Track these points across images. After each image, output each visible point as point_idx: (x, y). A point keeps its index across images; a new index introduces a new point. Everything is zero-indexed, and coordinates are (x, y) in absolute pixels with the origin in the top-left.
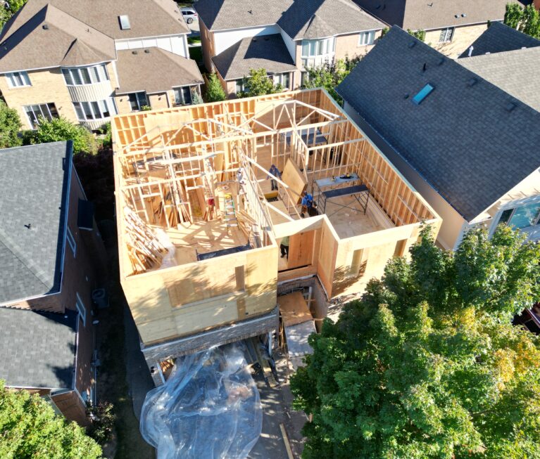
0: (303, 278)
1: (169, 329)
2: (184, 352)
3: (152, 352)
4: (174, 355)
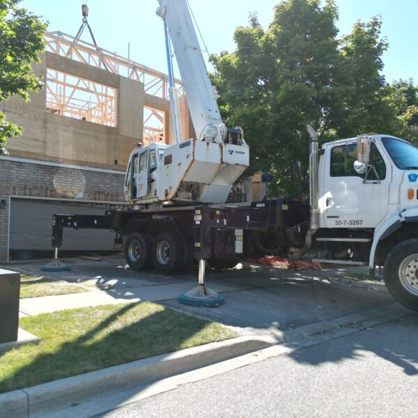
1: (37, 140)
2: (47, 190)
3: (11, 168)
4: (36, 188)
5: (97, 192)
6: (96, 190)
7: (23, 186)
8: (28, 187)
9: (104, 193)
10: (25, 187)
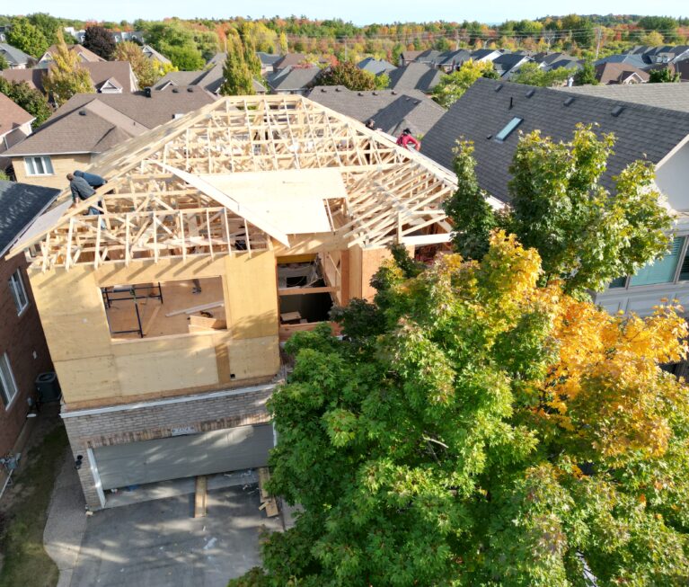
1: (106, 382)
2: (131, 434)
3: (79, 424)
4: (116, 436)
5: (205, 422)
6: (203, 420)
7: (99, 438)
8: (106, 437)
9: (215, 421)
10: (103, 439)
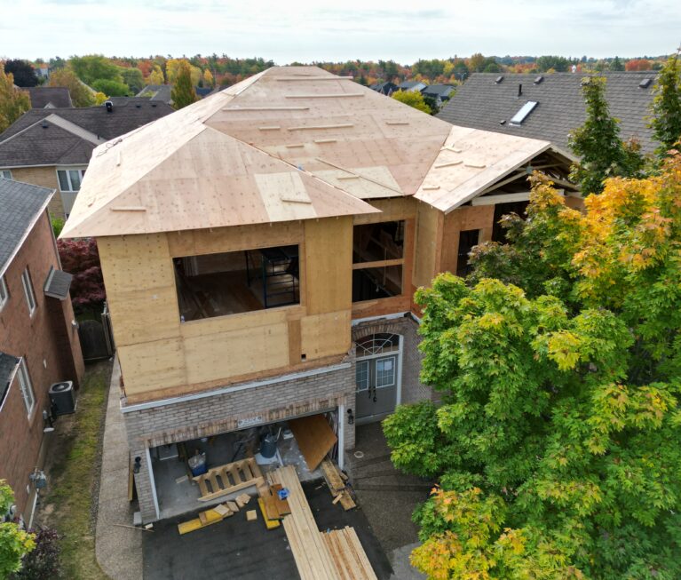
0: (389, 317)
1: (172, 368)
2: (195, 429)
3: (141, 419)
4: (180, 431)
5: (274, 410)
6: (272, 408)
7: (161, 435)
8: (168, 433)
9: (284, 408)
10: (165, 436)
